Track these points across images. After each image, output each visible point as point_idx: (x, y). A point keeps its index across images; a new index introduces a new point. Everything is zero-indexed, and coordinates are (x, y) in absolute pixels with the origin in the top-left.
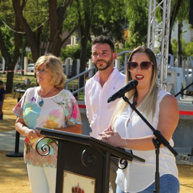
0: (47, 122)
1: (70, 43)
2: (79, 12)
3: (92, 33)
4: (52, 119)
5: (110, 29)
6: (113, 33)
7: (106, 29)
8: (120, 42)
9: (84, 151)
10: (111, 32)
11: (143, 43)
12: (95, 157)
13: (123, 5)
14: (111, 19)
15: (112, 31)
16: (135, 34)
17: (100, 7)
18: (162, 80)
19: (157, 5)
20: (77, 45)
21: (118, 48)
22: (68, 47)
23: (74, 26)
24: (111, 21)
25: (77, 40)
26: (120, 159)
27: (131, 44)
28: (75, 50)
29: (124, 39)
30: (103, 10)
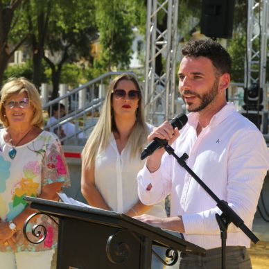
0: (22, 182)
1: (13, 61)
2: (29, 18)
3: (47, 47)
4: (29, 176)
5: (72, 41)
6: (77, 47)
7: (66, 41)
8: (86, 59)
9: (111, 237)
10: (73, 46)
11: (119, 61)
12: (127, 247)
13: (93, 8)
14: (75, 28)
15: (75, 44)
16: (108, 49)
17: (60, 10)
18: (167, 115)
19: (158, 6)
20: (24, 63)
21: (84, 69)
22: (11, 67)
23: (21, 36)
24: (75, 31)
25: (24, 56)
26: (166, 249)
27: (102, 62)
28: (21, 70)
29: (93, 55)
30: (64, 14)
